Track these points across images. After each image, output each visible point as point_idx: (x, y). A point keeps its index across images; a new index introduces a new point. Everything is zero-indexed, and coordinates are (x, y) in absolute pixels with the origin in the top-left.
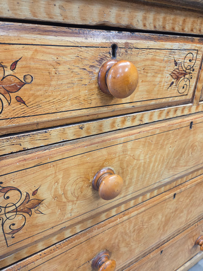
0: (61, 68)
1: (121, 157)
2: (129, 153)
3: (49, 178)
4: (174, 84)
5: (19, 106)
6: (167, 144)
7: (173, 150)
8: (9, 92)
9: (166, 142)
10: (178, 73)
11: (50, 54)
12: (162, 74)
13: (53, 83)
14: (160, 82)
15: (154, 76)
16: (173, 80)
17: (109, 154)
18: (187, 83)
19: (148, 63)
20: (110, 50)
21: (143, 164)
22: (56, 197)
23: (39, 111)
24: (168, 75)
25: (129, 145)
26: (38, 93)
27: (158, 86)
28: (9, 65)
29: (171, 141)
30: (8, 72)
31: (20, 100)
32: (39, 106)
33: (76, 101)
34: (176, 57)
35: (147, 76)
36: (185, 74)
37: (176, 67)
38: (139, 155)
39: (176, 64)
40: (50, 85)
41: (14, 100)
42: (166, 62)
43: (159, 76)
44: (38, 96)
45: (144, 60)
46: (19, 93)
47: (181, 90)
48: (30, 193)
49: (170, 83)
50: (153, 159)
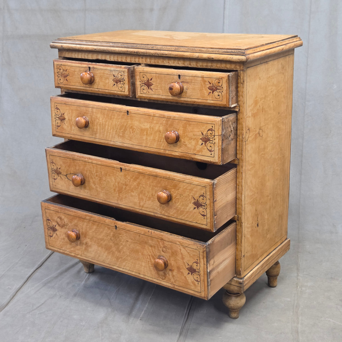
0: (76, 73)
1: (91, 114)
2: (94, 114)
3: (68, 111)
4: (116, 85)
5: (66, 81)
6: (114, 118)
7: (118, 124)
8: (65, 77)
9: (113, 117)
10: (116, 80)
11: (73, 68)
12: (109, 80)
13: (74, 76)
14: (109, 83)
15: (105, 80)
16: (115, 83)
17: (86, 110)
18: (123, 85)
19: (102, 74)
20: (88, 69)
21: (102, 123)
22: (69, 120)
23: (70, 84)
24: (111, 80)
25: (94, 110)
26: (70, 79)
27: (108, 84)
28: (65, 70)
29: (116, 117)
30: (65, 72)
31: (67, 80)
32: (70, 83)
33: (79, 83)
34: (114, 73)
35: (102, 79)
36: (120, 82)
37: (114, 78)
38: (99, 118)
39: (114, 76)
40: (73, 77)
41: (65, 80)
42: (109, 75)
43: (108, 80)
44: (70, 80)
45: (100, 73)
46: (67, 78)
47: (120, 89)
48: (63, 114)
49: (114, 84)
50: (107, 123)
